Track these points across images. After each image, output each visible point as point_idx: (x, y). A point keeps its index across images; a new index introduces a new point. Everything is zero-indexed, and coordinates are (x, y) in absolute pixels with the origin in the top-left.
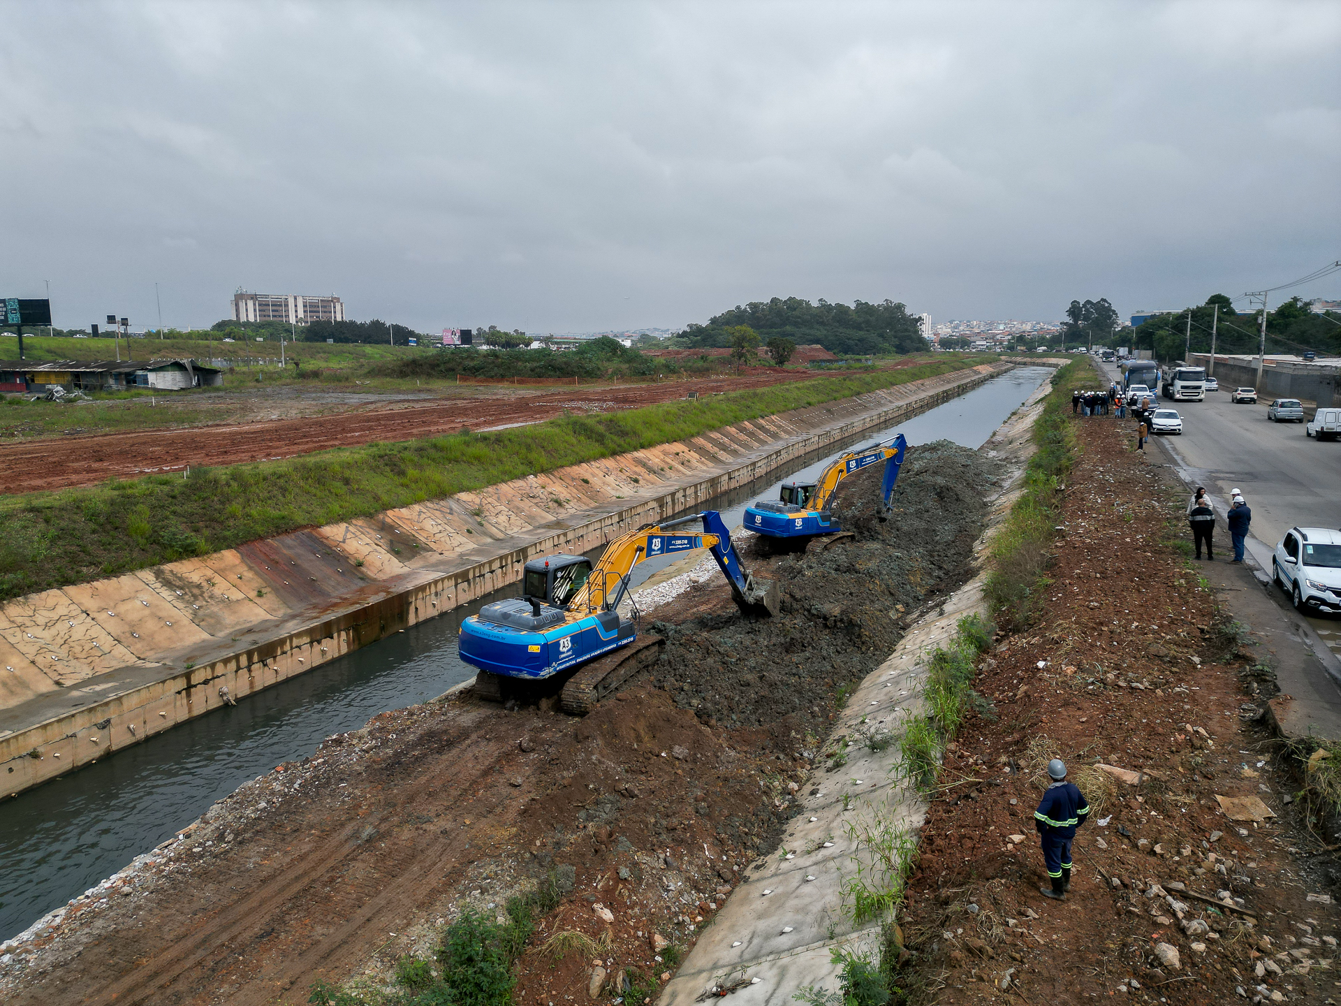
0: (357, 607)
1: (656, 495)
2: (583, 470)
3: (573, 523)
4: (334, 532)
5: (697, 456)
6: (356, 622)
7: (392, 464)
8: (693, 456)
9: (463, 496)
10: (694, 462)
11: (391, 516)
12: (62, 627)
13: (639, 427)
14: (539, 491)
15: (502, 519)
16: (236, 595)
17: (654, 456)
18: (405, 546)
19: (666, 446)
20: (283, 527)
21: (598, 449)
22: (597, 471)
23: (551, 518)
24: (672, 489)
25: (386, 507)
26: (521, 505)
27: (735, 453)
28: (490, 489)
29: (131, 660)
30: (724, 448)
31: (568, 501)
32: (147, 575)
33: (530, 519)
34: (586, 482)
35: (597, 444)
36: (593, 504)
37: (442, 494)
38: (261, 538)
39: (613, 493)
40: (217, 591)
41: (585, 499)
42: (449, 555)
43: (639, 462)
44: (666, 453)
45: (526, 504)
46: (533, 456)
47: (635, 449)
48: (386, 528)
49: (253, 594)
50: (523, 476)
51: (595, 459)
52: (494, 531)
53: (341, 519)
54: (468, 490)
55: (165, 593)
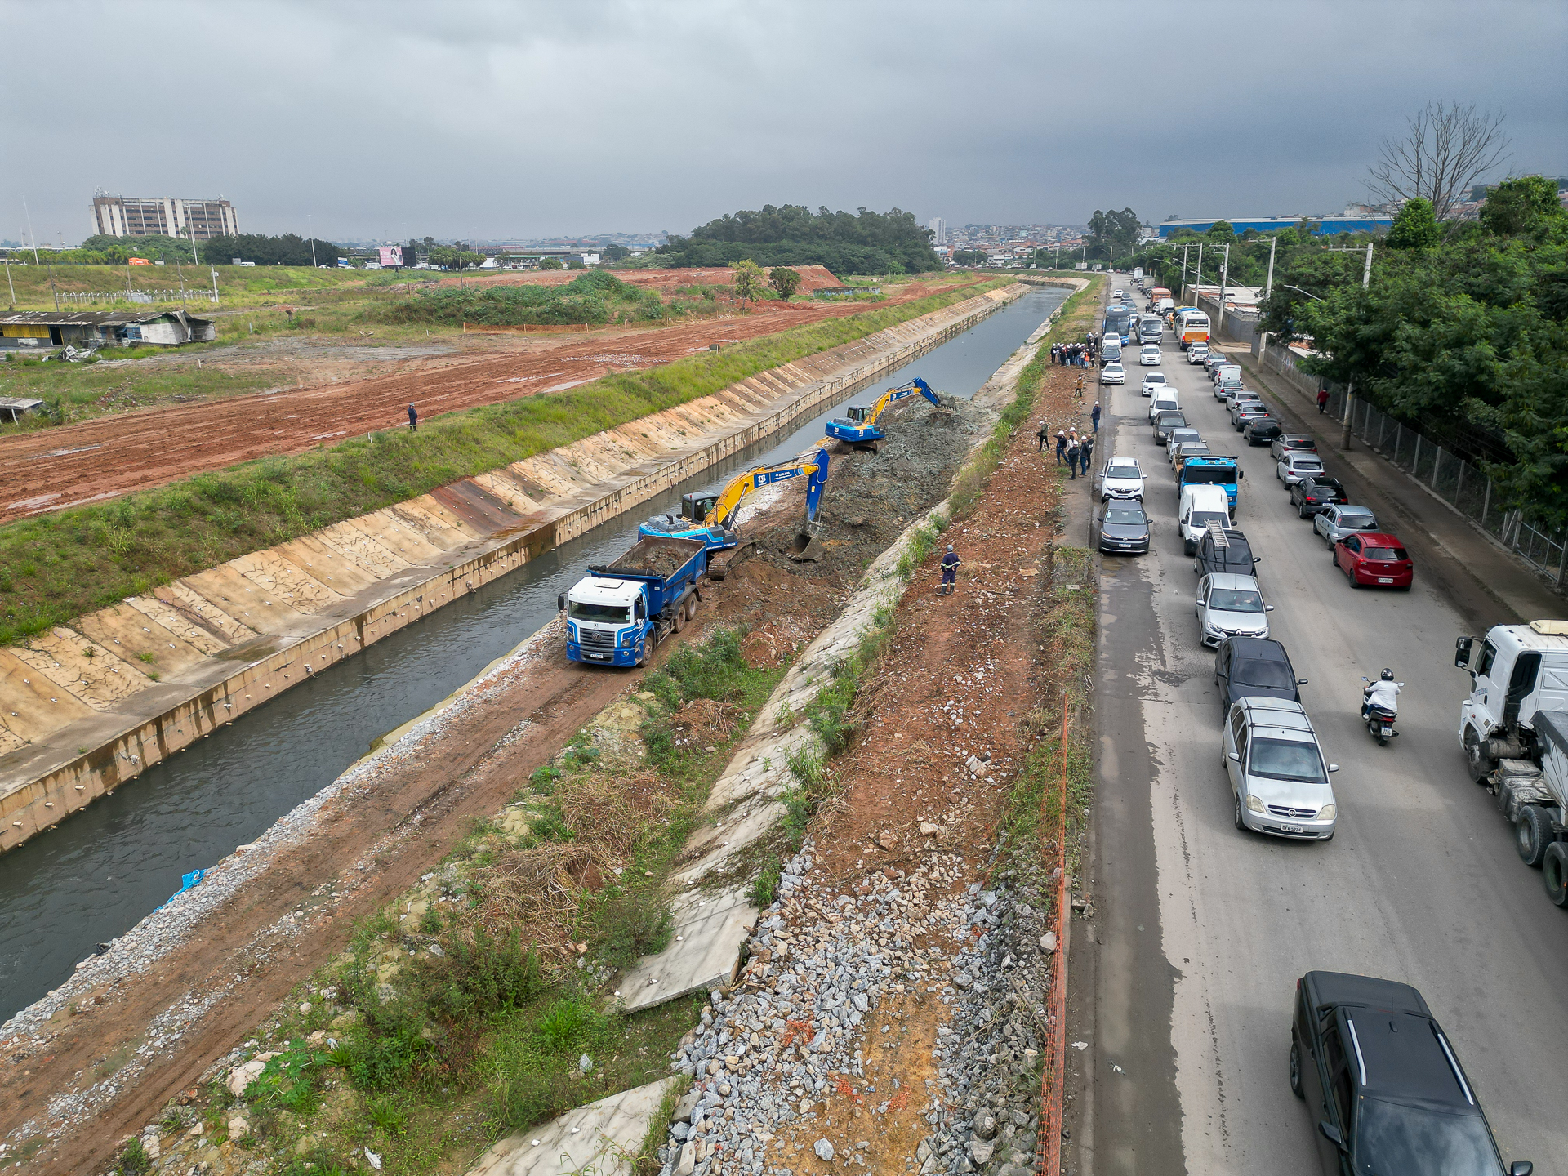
0: (527, 532)
1: (703, 446)
2: (639, 426)
3: (646, 470)
4: (485, 480)
5: (729, 409)
6: (530, 541)
7: (501, 425)
8: (725, 409)
9: (559, 450)
10: (726, 414)
11: (517, 467)
12: (359, 545)
13: (676, 383)
14: (611, 445)
15: (592, 468)
16: (446, 526)
17: (693, 409)
18: (535, 491)
19: (701, 400)
20: (452, 478)
21: (647, 406)
22: (651, 426)
23: (626, 467)
24: (715, 440)
25: (511, 461)
26: (602, 457)
27: (759, 404)
28: (576, 444)
29: (409, 566)
30: (750, 400)
31: (636, 453)
32: (387, 511)
33: (612, 468)
34: (645, 436)
35: (646, 402)
36: (655, 455)
37: (544, 449)
38: (441, 486)
39: (668, 445)
40: (433, 523)
41: (647, 450)
42: (567, 497)
43: (682, 416)
44: (702, 408)
45: (605, 456)
46: (600, 415)
47: (677, 405)
48: (517, 477)
49: (455, 525)
50: (597, 432)
51: (647, 415)
52: (590, 478)
53: (486, 471)
54: (561, 445)
55: (405, 524)
